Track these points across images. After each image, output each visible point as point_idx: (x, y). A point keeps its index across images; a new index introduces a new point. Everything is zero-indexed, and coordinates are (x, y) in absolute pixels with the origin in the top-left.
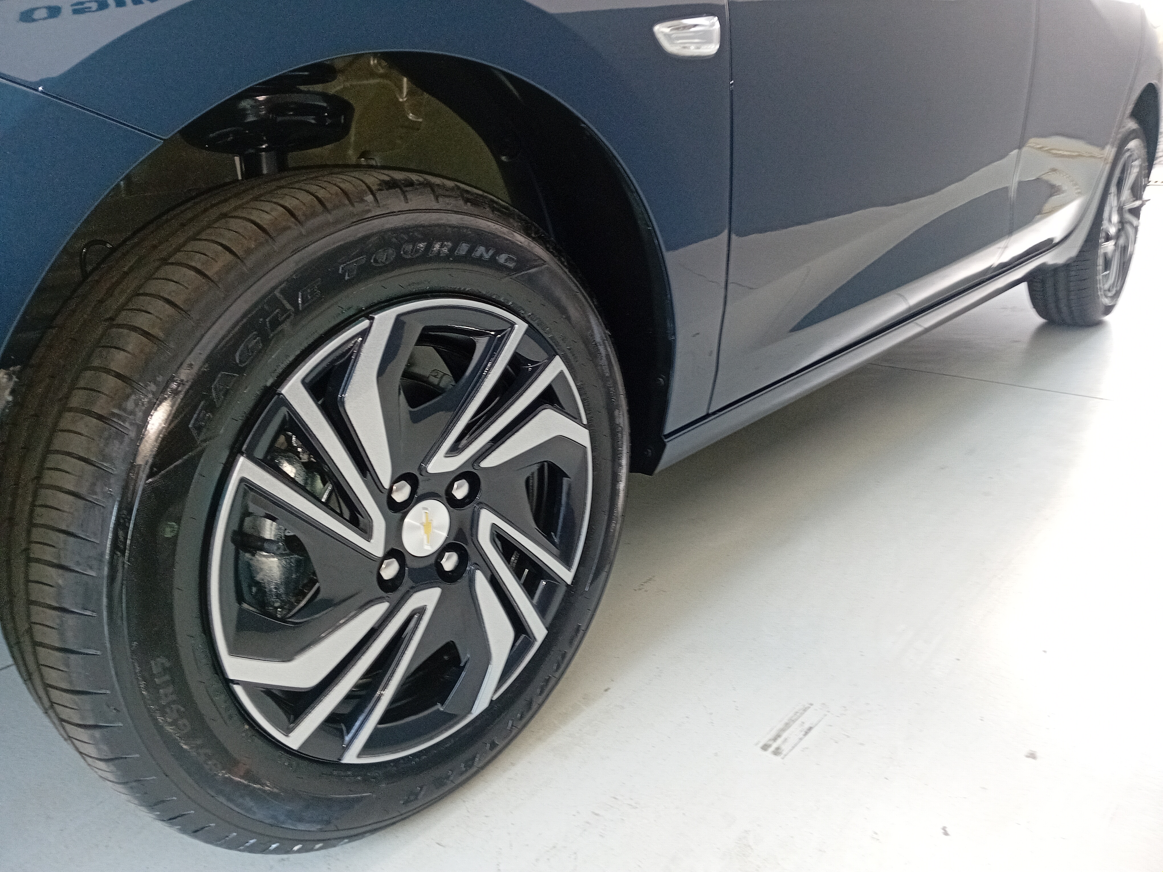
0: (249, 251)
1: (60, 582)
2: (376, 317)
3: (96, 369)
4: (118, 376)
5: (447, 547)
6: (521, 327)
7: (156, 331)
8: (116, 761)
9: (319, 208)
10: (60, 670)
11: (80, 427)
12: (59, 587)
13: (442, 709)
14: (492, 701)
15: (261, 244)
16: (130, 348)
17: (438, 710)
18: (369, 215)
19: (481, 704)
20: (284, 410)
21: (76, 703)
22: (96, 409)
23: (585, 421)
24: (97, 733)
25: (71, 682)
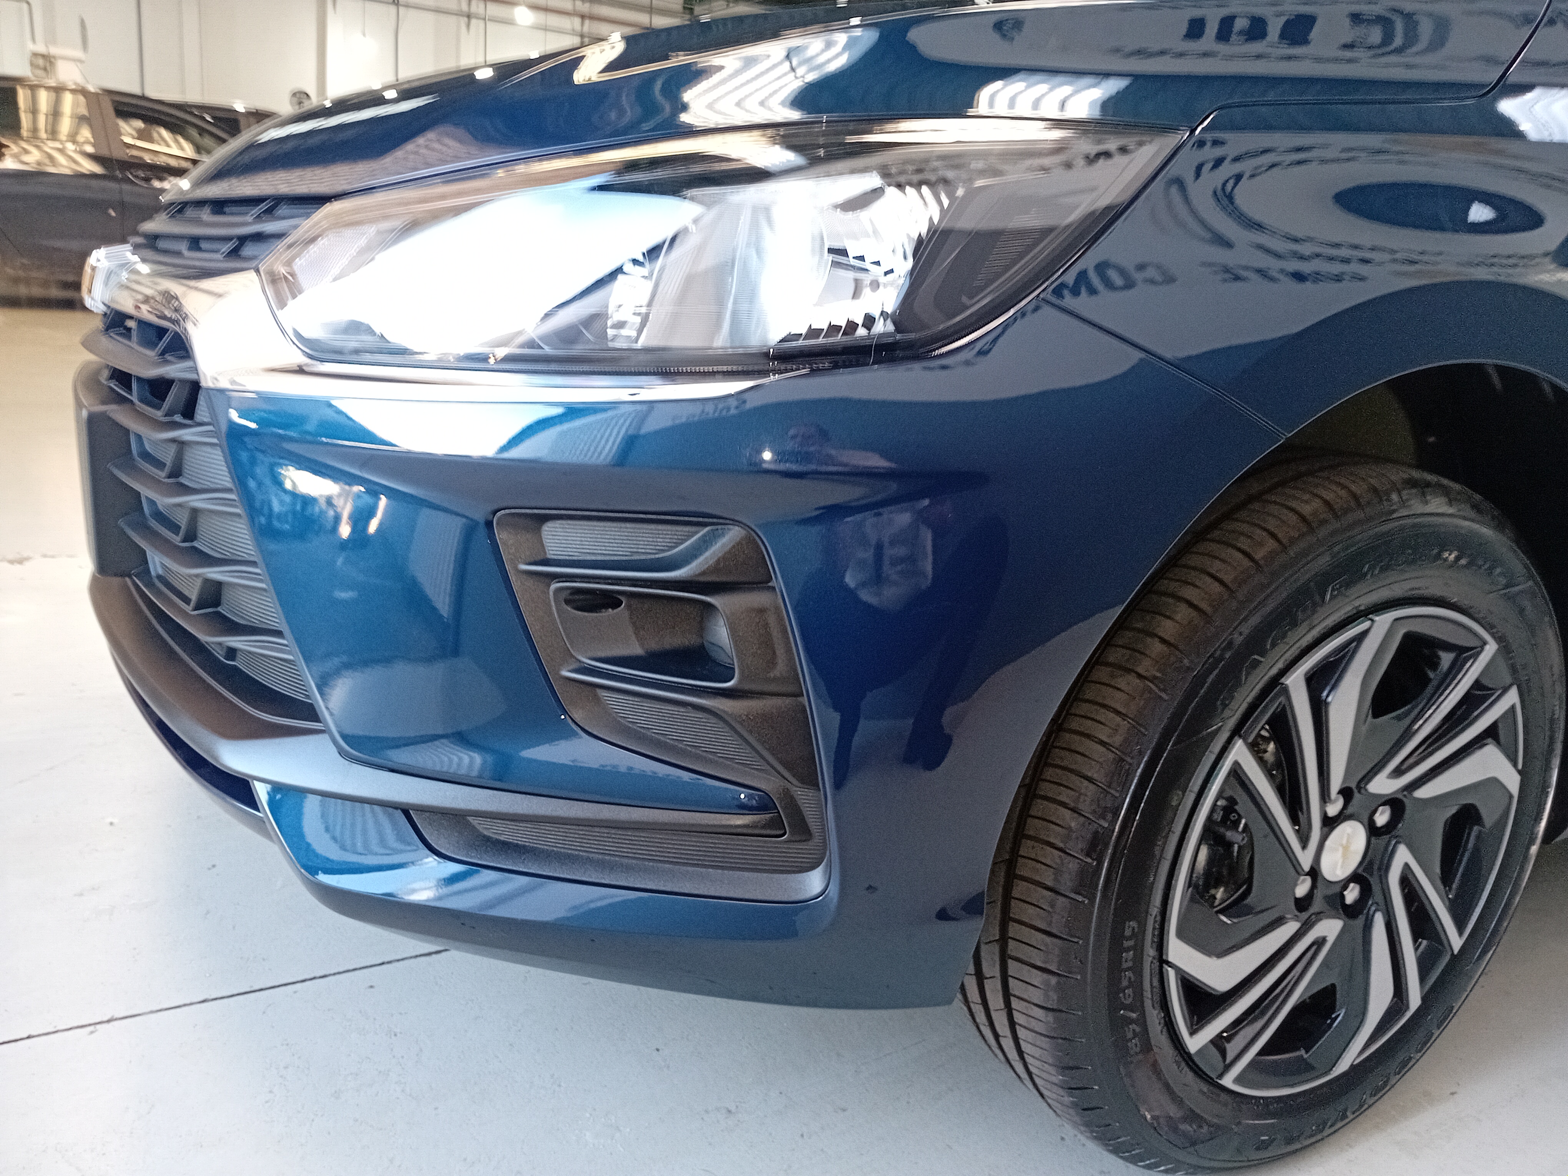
0: (1293, 541)
1: (1073, 824)
2: (1377, 618)
3: (1139, 631)
4: (1163, 641)
5: (1355, 877)
6: (1491, 648)
7: (1204, 606)
8: (1058, 1014)
9: (1353, 504)
10: (1042, 908)
11: (1121, 683)
12: (1069, 829)
13: (1305, 1056)
14: (1352, 1065)
15: (1302, 535)
16: (1178, 617)
17: (1302, 1056)
18: (1395, 516)
19: (1343, 1066)
20: (1282, 699)
21: (1046, 945)
22: (1140, 670)
23: (1520, 767)
24: (1053, 980)
25: (1050, 924)
